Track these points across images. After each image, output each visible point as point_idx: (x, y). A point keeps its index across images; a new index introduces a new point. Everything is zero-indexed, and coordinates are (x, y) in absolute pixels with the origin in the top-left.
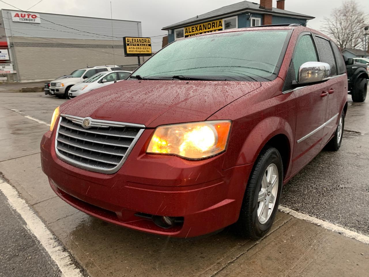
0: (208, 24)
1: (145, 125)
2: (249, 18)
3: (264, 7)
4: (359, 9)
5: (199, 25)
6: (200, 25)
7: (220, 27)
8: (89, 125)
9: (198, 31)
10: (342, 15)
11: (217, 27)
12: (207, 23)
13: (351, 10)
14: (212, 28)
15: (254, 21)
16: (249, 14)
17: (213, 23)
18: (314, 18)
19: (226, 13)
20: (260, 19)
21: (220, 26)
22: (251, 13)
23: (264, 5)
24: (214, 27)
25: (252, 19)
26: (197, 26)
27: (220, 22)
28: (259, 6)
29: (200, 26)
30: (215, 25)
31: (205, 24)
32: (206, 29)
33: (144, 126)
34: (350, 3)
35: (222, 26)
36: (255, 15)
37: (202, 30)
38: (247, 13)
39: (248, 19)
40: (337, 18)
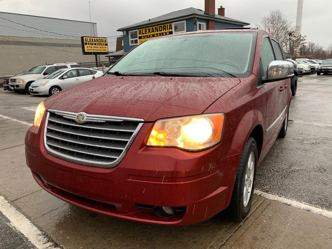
0: (160, 27)
1: (144, 119)
2: (196, 22)
3: (209, 14)
4: (283, 18)
5: (151, 28)
6: (152, 27)
7: (171, 30)
8: (84, 120)
9: (150, 33)
10: (270, 23)
11: (167, 30)
12: (159, 26)
13: (277, 19)
14: (164, 30)
15: (200, 25)
16: (196, 19)
17: (164, 26)
18: (250, 24)
19: (175, 17)
20: (205, 24)
21: (171, 29)
22: (197, 18)
23: (209, 12)
24: (165, 30)
25: (198, 23)
26: (150, 29)
27: (170, 25)
28: (204, 12)
29: (153, 28)
30: (166, 28)
31: (157, 27)
32: (158, 31)
33: (142, 120)
34: (276, 13)
35: (172, 29)
36: (201, 20)
37: (154, 32)
38: (195, 18)
39: (195, 23)
40: (266, 25)
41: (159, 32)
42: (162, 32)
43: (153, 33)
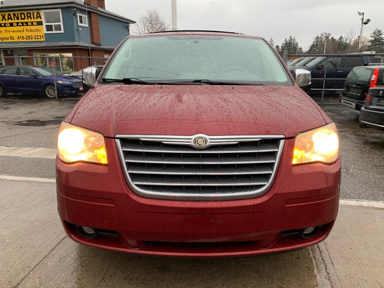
0: (21, 14)
1: (284, 135)
2: (76, 13)
3: (90, 4)
4: (160, 19)
5: (7, 14)
6: (9, 13)
7: (39, 20)
9: (6, 20)
10: (148, 22)
11: (34, 18)
12: (19, 12)
13: (155, 19)
14: (28, 19)
15: (81, 17)
16: (75, 9)
17: (27, 13)
19: (45, 3)
20: (86, 16)
21: (39, 18)
22: (77, 9)
23: (90, 2)
24: (29, 18)
25: (78, 15)
26: (5, 14)
27: (38, 13)
28: (83, 3)
29: (9, 15)
30: (32, 16)
31: (16, 13)
32: (18, 19)
34: (153, 12)
35: (41, 18)
36: (82, 11)
37: (12, 20)
38: (74, 8)
39: (75, 15)
40: (144, 25)
41: (20, 21)
42: (26, 20)
43: (10, 21)
